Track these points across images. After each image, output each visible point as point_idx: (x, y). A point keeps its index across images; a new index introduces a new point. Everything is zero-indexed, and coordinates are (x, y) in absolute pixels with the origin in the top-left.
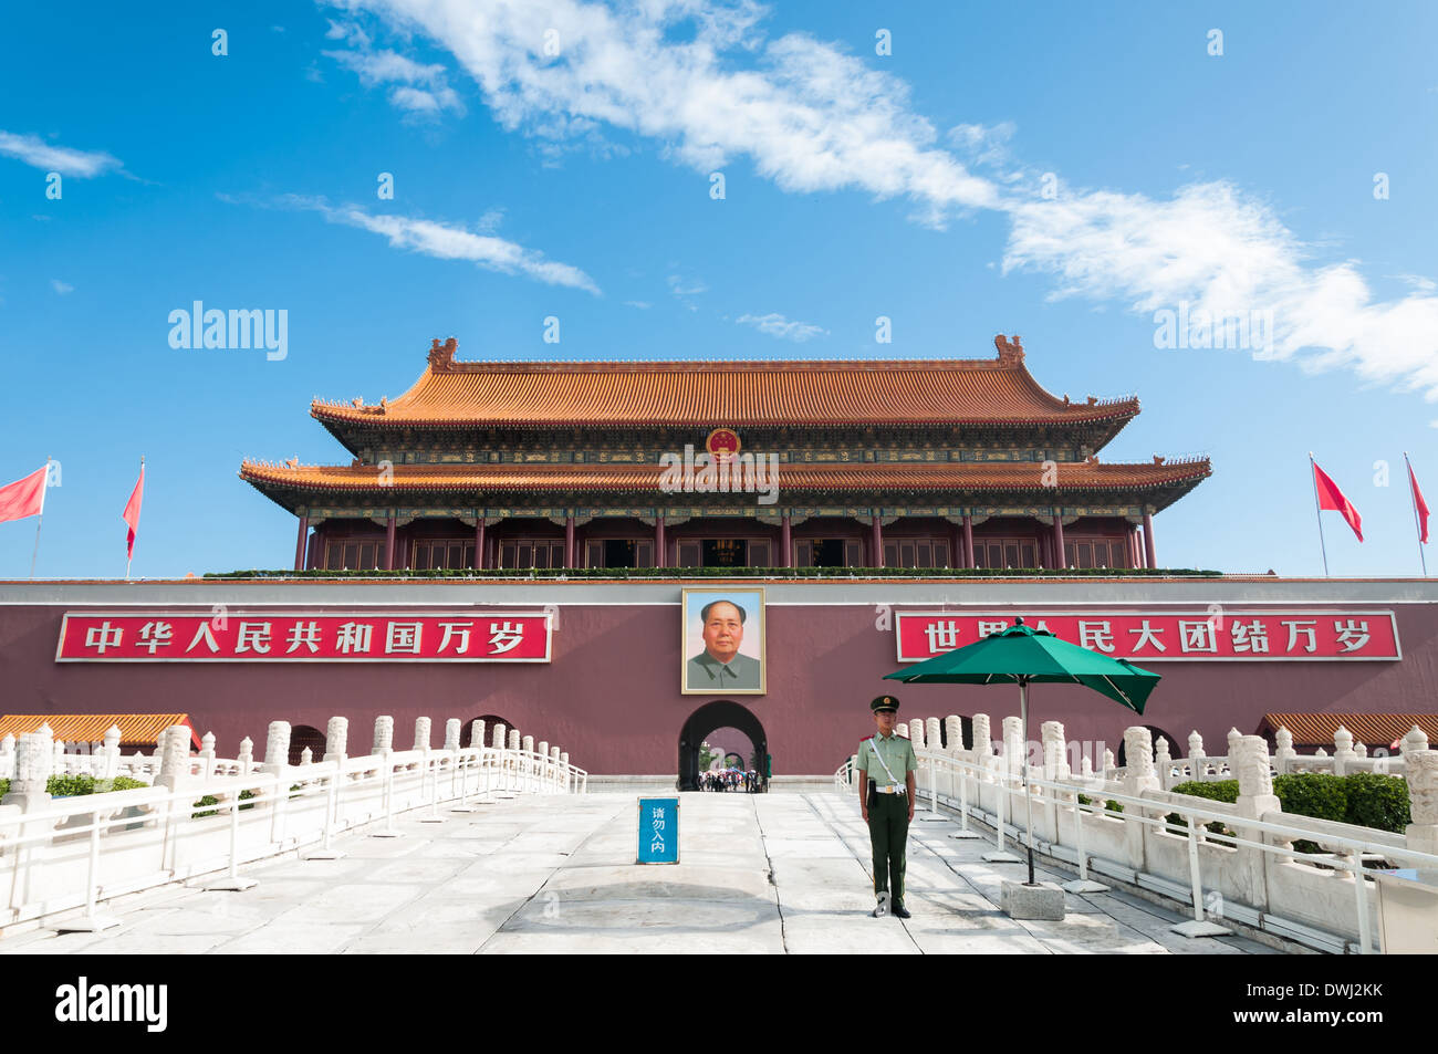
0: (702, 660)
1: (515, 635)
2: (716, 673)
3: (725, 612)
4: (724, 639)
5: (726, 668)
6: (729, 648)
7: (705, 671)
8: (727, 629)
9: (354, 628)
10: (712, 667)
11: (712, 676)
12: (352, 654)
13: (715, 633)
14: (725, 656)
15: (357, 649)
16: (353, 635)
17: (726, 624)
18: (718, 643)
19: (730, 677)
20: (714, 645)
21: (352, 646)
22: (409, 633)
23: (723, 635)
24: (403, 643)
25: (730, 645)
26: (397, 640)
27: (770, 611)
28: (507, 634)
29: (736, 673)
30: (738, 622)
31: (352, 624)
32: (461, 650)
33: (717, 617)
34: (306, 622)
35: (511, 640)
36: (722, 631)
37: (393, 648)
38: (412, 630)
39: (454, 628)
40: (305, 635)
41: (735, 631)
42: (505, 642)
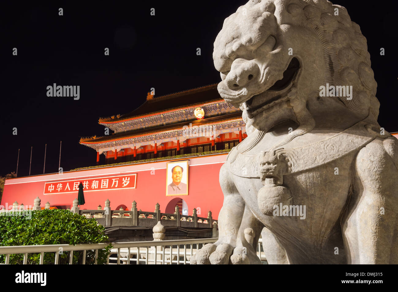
0: (172, 185)
1: (128, 181)
2: (175, 189)
3: (178, 170)
4: (178, 178)
5: (178, 187)
6: (178, 181)
7: (172, 188)
8: (178, 175)
9: (95, 182)
10: (174, 187)
11: (174, 190)
12: (95, 189)
13: (175, 176)
14: (177, 183)
15: (95, 188)
16: (95, 184)
17: (178, 173)
18: (176, 179)
19: (179, 190)
20: (175, 180)
21: (94, 187)
22: (106, 182)
23: (177, 177)
24: (104, 185)
25: (179, 180)
26: (103, 185)
27: (189, 168)
28: (126, 181)
29: (181, 189)
30: (181, 172)
31: (95, 181)
32: (116, 186)
33: (176, 171)
34: (86, 181)
35: (127, 183)
36: (177, 176)
37: (103, 187)
38: (106, 181)
39: (115, 180)
40: (86, 185)
41: (180, 175)
42: (126, 183)
